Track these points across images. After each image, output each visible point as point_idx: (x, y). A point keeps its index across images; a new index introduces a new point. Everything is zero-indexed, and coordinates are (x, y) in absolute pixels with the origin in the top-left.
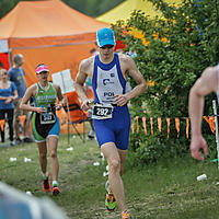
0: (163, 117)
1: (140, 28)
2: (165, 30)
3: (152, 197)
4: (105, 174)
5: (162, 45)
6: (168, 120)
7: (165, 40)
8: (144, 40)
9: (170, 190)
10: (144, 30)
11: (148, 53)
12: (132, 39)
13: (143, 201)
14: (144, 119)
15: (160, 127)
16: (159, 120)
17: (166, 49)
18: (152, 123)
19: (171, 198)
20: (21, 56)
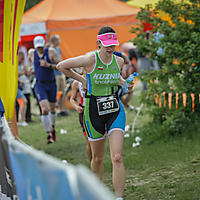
0: (188, 93)
1: (167, 11)
2: (190, 13)
3: (178, 166)
4: (134, 145)
5: (187, 27)
6: (193, 95)
7: (190, 22)
8: (170, 22)
9: (194, 160)
10: (171, 13)
11: (174, 34)
12: (160, 21)
13: (169, 170)
14: (170, 95)
15: (184, 102)
16: (184, 95)
17: (191, 31)
18: (177, 98)
19: (194, 167)
20: (57, 36)
